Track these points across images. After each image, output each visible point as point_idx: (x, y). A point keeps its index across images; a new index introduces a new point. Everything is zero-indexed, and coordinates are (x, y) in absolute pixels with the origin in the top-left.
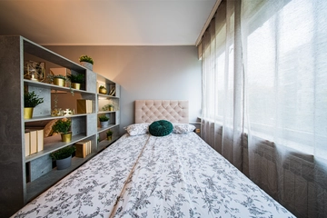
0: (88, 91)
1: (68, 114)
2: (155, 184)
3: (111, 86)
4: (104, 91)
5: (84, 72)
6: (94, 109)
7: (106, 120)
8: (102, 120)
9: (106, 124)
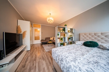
0: (66, 32)
1: (62, 37)
2: (67, 57)
3: (72, 29)
4: (69, 31)
5: (65, 28)
6: (67, 36)
7: (70, 39)
8: (69, 39)
9: (70, 40)
